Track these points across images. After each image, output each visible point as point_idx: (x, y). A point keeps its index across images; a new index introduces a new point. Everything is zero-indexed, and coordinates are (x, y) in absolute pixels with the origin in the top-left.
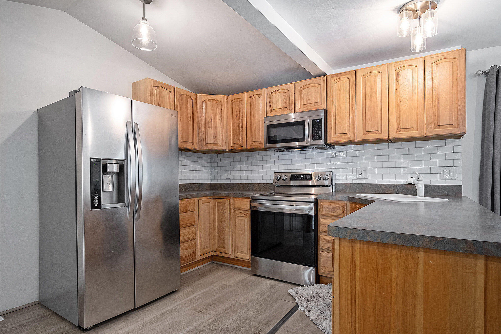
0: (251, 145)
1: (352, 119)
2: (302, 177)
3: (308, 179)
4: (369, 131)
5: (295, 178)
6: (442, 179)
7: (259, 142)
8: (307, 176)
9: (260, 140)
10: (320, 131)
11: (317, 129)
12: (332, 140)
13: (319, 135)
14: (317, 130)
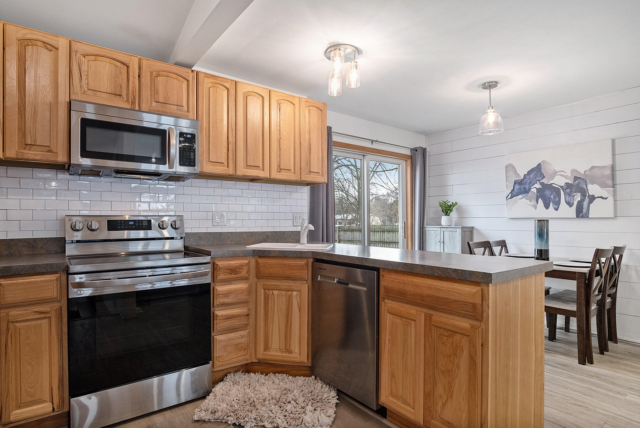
0: (18, 151)
1: (231, 145)
2: (132, 225)
3: (144, 227)
4: (251, 165)
5: (119, 225)
6: (294, 225)
7: (48, 149)
8: (142, 223)
9: (48, 145)
10: (192, 154)
11: (187, 148)
12: (204, 169)
13: (190, 159)
14: (187, 150)
